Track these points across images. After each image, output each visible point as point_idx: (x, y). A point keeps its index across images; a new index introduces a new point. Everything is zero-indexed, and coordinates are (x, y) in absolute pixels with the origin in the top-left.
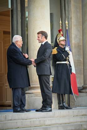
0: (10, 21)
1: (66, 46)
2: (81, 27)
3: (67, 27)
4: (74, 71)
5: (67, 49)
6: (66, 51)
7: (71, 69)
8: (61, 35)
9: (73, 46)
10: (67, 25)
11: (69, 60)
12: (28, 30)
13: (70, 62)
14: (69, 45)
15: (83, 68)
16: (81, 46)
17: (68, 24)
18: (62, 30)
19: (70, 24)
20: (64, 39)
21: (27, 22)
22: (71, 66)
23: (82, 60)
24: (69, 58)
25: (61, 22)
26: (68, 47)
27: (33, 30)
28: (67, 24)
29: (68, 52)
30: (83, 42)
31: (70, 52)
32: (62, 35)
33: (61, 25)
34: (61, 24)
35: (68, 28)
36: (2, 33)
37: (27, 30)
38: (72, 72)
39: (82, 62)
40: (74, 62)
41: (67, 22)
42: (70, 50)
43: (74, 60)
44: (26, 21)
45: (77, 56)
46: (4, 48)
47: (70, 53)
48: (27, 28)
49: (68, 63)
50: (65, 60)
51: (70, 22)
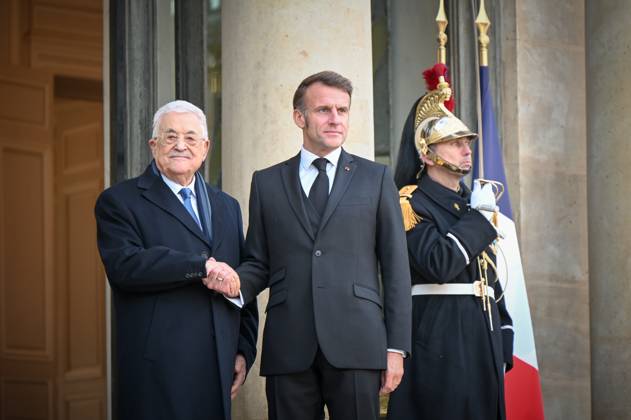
0: (100, 11)
1: (475, 176)
2: (582, 49)
3: (485, 53)
4: (525, 349)
5: (483, 197)
6: (476, 213)
7: (510, 333)
8: (441, 106)
9: (523, 179)
10: (485, 39)
11: (492, 273)
13: (498, 290)
14: (497, 173)
15: (585, 327)
16: (575, 178)
17: (492, 32)
18: (447, 73)
19: (503, 32)
20: (464, 128)
21: (212, 19)
23: (581, 273)
24: (493, 256)
25: (441, 16)
26: (488, 187)
27: (259, 65)
28: (483, 31)
29: (488, 216)
30: (590, 157)
31: (501, 217)
32: (448, 104)
33: (443, 36)
34: (442, 29)
35: (493, 58)
36: (49, 89)
37: (219, 68)
38: (515, 354)
39: (586, 288)
40: (531, 291)
41: (482, 18)
42: (505, 207)
43: (529, 277)
44: (211, 12)
45: (551, 248)
46: (55, 189)
47: (504, 226)
48: (218, 55)
49: (490, 292)
50: (470, 275)
51: (505, 21)
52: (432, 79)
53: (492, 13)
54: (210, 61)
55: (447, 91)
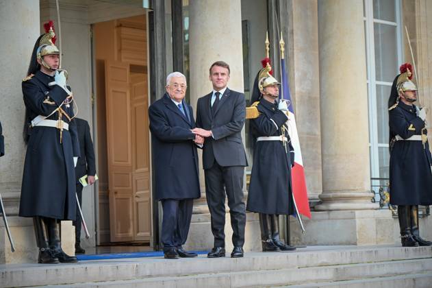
0: (146, 41)
1: (280, 98)
2: (317, 52)
3: (283, 54)
4: (298, 159)
5: (283, 106)
6: (280, 111)
7: (293, 153)
8: (268, 73)
9: (297, 99)
10: (283, 49)
11: (286, 132)
12: (190, 62)
13: (289, 138)
14: (287, 97)
15: (320, 151)
16: (315, 98)
17: (285, 47)
18: (269, 61)
19: (289, 47)
20: (276, 81)
21: (186, 43)
22: (291, 148)
23: (318, 133)
24: (287, 127)
25: (267, 41)
26: (285, 102)
27: (202, 60)
28: (282, 46)
29: (285, 112)
30: (320, 91)
31: (289, 113)
32: (270, 73)
33: (268, 48)
34: (268, 46)
35: (286, 56)
36: (128, 69)
37: (188, 61)
38: (295, 161)
39: (320, 137)
40: (300, 138)
41: (282, 42)
42: (291, 109)
43: (300, 133)
44: (185, 41)
45: (307, 123)
46: (131, 105)
47: (291, 116)
48: (188, 55)
49: (286, 139)
50: (278, 133)
51: (290, 42)
52: (264, 63)
53: (285, 40)
54: (185, 59)
55: (270, 68)
